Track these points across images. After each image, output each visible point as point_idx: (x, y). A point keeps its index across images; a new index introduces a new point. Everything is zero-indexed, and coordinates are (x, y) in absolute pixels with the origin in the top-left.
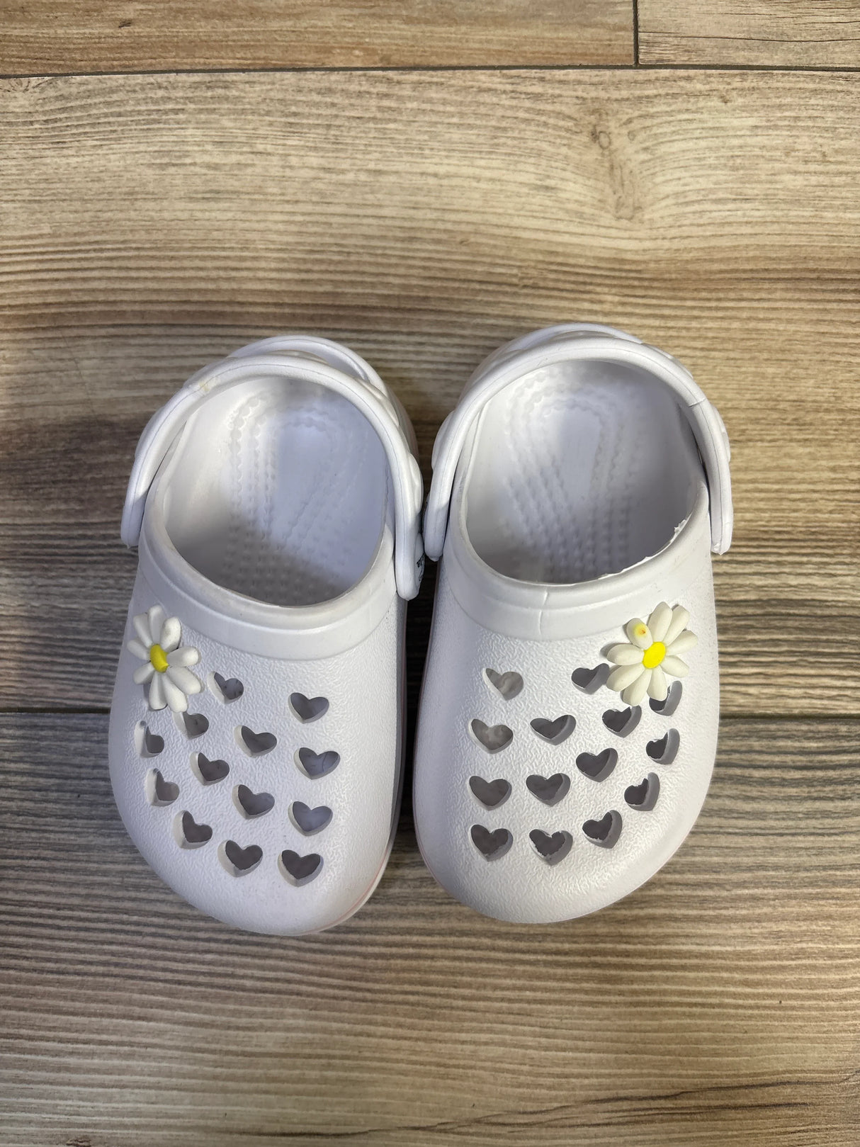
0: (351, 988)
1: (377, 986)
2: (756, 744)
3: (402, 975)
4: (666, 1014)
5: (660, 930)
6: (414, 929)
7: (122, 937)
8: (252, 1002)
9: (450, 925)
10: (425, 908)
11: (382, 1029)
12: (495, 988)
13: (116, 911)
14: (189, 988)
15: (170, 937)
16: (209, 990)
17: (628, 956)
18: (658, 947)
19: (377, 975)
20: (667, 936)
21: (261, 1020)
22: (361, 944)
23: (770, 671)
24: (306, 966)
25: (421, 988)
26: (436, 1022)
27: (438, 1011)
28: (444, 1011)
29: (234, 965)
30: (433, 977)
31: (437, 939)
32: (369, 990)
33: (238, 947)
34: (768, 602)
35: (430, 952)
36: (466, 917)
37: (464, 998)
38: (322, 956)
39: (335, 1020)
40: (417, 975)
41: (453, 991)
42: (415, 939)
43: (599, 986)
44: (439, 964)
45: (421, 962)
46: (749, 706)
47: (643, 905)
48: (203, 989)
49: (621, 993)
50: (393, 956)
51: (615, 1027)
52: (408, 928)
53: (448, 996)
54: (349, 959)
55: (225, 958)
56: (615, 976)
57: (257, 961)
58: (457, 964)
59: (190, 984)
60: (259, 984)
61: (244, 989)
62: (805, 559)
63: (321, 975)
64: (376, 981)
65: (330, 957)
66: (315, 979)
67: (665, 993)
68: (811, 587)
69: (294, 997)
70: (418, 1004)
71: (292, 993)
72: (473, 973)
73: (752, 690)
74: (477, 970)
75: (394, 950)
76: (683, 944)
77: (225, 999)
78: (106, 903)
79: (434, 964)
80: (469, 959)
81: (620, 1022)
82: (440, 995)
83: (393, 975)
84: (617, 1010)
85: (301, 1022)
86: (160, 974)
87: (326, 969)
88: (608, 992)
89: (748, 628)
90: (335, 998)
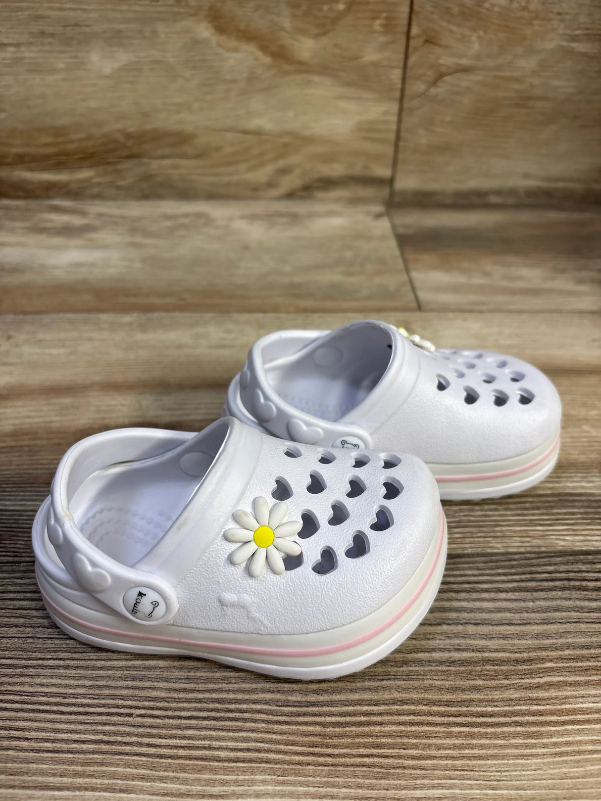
0: (314, 754)
1: (336, 751)
2: (584, 568)
3: (356, 740)
4: (587, 760)
5: (560, 693)
6: (362, 700)
7: (115, 719)
8: (226, 771)
9: (392, 696)
10: (370, 684)
11: (344, 790)
12: (439, 747)
13: (113, 697)
14: (170, 761)
15: (158, 717)
16: (187, 762)
17: (541, 715)
18: (563, 707)
19: (336, 741)
20: (567, 697)
21: (233, 788)
22: (320, 715)
23: (575, 528)
24: (274, 736)
25: (375, 751)
26: (392, 782)
27: (392, 771)
28: (398, 771)
29: (211, 738)
30: (384, 740)
31: (383, 708)
32: (329, 755)
33: (215, 723)
34: (560, 495)
35: (379, 719)
36: (404, 689)
37: (413, 758)
38: (288, 727)
39: (301, 784)
40: (370, 740)
41: (403, 752)
42: (365, 708)
43: (525, 741)
44: (387, 729)
45: (372, 728)
46: (569, 546)
47: (541, 675)
48: (182, 761)
49: (545, 746)
50: (347, 724)
51: (549, 776)
52: (358, 700)
53: (400, 757)
54: (311, 728)
55: (204, 733)
56: (536, 732)
57: (231, 734)
58: (402, 728)
59: (171, 757)
60: (232, 755)
61: (219, 760)
62: (572, 475)
63: (287, 744)
64: (335, 747)
65: (294, 727)
66: (282, 747)
67: (580, 743)
68: (582, 487)
69: (264, 765)
70: (373, 766)
71: (262, 761)
72: (417, 736)
73: (567, 538)
74: (420, 733)
75: (348, 719)
76: (582, 703)
77: (201, 770)
78: (107, 692)
79: (383, 729)
80: (412, 724)
81: (552, 771)
82: (392, 757)
83: (350, 740)
84: (545, 760)
85: (270, 788)
86: (144, 750)
87: (291, 738)
88: (534, 746)
89: (552, 507)
90: (300, 763)
